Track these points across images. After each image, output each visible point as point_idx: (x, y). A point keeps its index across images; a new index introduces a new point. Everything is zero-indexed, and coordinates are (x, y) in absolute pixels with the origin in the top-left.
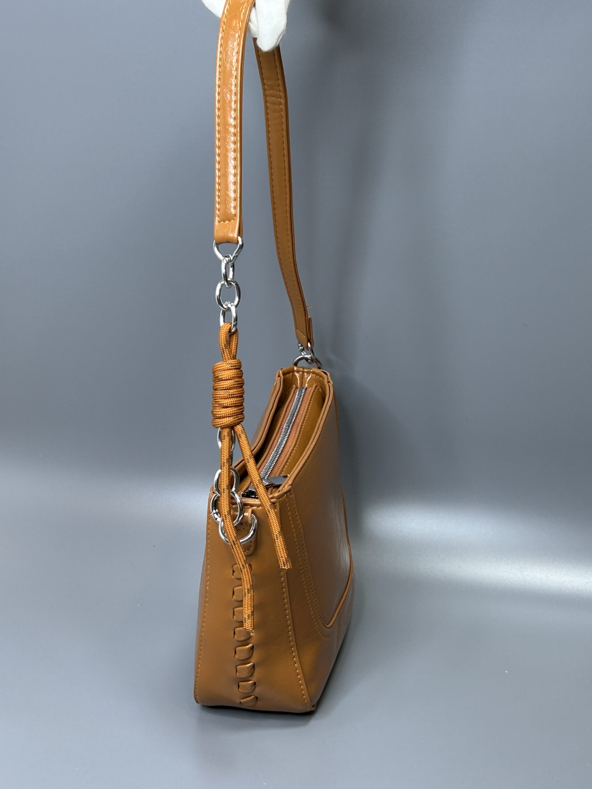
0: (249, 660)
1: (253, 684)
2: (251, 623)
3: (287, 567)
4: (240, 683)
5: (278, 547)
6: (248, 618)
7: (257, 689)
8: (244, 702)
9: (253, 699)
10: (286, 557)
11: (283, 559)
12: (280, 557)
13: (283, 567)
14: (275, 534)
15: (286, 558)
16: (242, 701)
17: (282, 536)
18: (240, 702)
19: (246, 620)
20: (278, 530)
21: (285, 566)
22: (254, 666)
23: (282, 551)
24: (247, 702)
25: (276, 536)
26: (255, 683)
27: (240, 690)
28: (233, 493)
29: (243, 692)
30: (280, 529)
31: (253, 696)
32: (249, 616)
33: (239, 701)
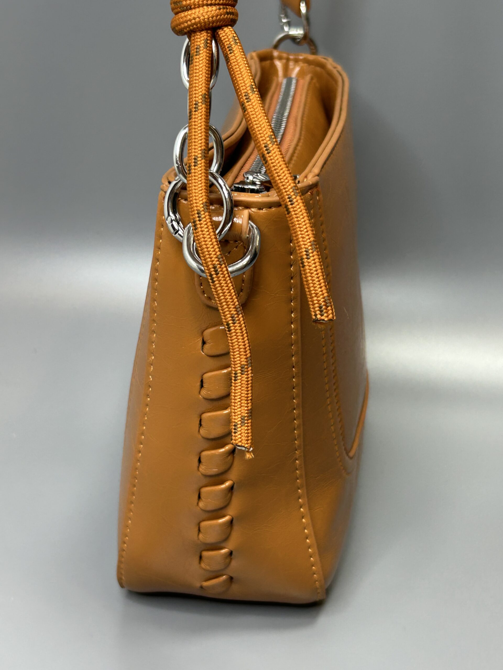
0: (223, 512)
1: (228, 554)
2: (248, 433)
3: (327, 317)
4: (205, 554)
5: (309, 274)
6: (242, 422)
7: (234, 563)
8: (208, 587)
9: (225, 581)
10: (326, 295)
11: (319, 299)
12: (314, 295)
13: (319, 316)
14: (303, 246)
15: (326, 298)
16: (205, 584)
17: (318, 252)
18: (202, 587)
19: (239, 426)
20: (309, 239)
21: (322, 315)
22: (231, 522)
23: (318, 283)
24: (213, 587)
25: (306, 251)
26: (231, 553)
27: (203, 565)
28: (212, 174)
29: (208, 568)
30: (314, 237)
31: (224, 577)
32: (242, 419)
33: (198, 585)
